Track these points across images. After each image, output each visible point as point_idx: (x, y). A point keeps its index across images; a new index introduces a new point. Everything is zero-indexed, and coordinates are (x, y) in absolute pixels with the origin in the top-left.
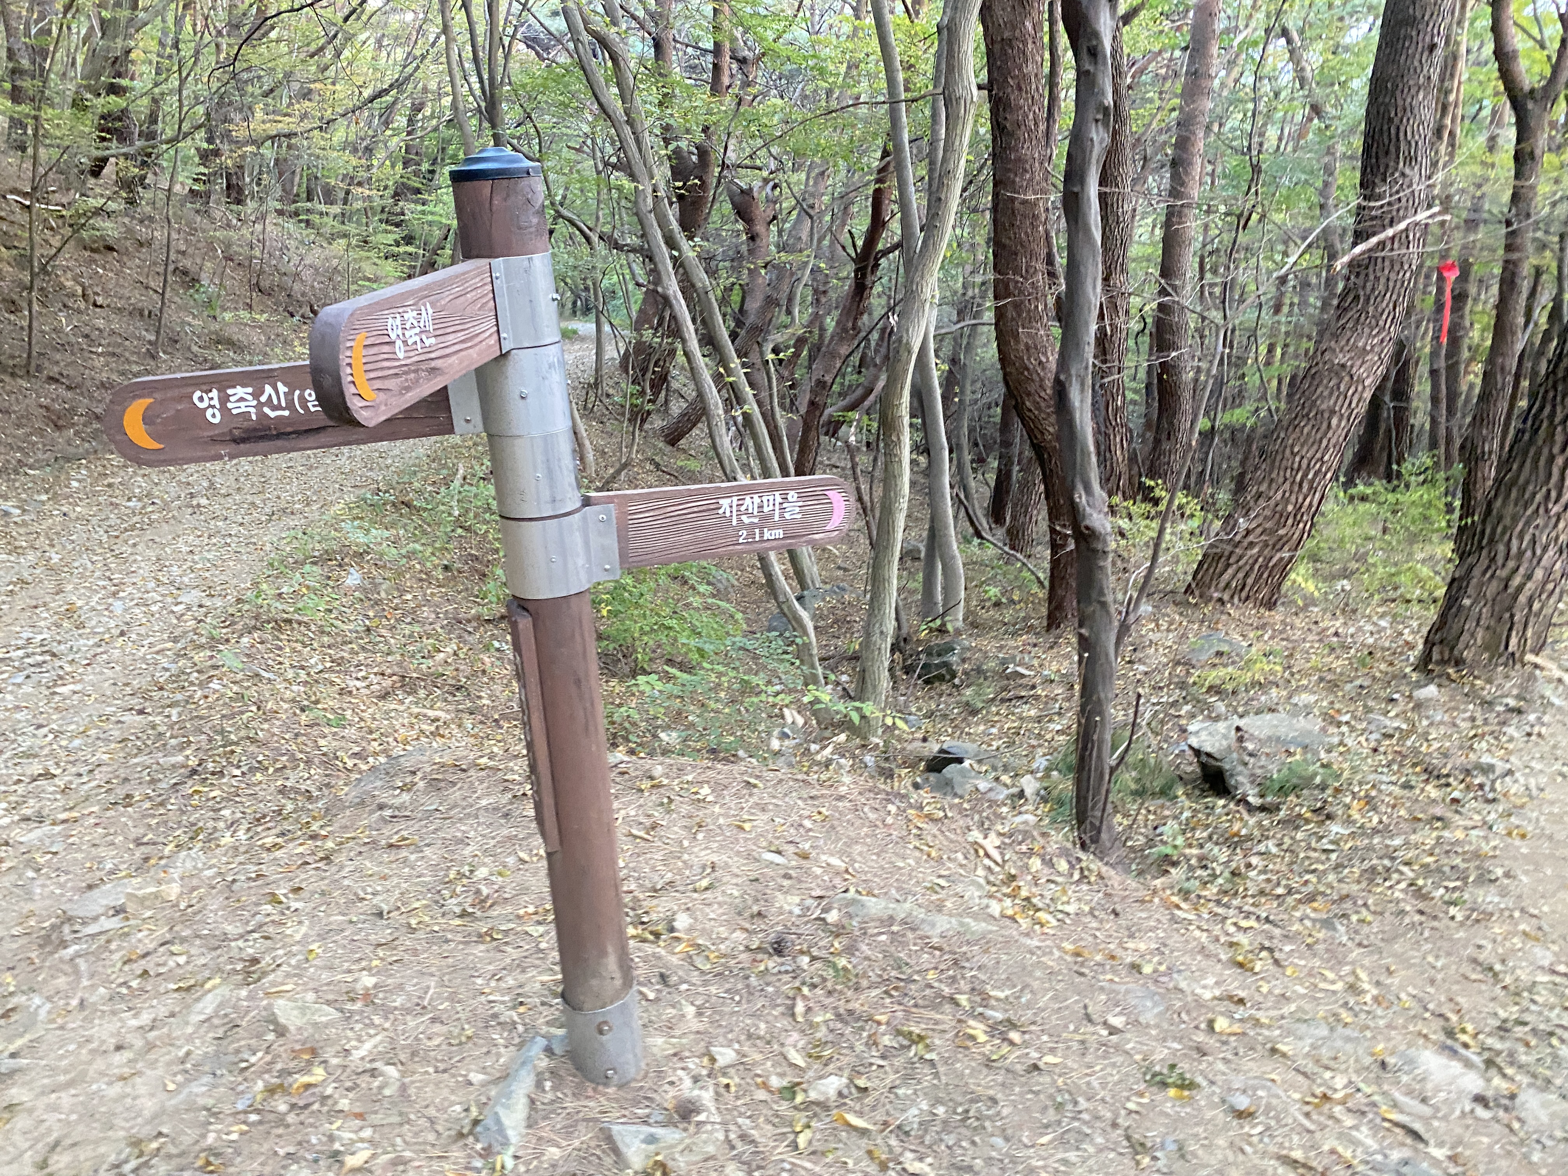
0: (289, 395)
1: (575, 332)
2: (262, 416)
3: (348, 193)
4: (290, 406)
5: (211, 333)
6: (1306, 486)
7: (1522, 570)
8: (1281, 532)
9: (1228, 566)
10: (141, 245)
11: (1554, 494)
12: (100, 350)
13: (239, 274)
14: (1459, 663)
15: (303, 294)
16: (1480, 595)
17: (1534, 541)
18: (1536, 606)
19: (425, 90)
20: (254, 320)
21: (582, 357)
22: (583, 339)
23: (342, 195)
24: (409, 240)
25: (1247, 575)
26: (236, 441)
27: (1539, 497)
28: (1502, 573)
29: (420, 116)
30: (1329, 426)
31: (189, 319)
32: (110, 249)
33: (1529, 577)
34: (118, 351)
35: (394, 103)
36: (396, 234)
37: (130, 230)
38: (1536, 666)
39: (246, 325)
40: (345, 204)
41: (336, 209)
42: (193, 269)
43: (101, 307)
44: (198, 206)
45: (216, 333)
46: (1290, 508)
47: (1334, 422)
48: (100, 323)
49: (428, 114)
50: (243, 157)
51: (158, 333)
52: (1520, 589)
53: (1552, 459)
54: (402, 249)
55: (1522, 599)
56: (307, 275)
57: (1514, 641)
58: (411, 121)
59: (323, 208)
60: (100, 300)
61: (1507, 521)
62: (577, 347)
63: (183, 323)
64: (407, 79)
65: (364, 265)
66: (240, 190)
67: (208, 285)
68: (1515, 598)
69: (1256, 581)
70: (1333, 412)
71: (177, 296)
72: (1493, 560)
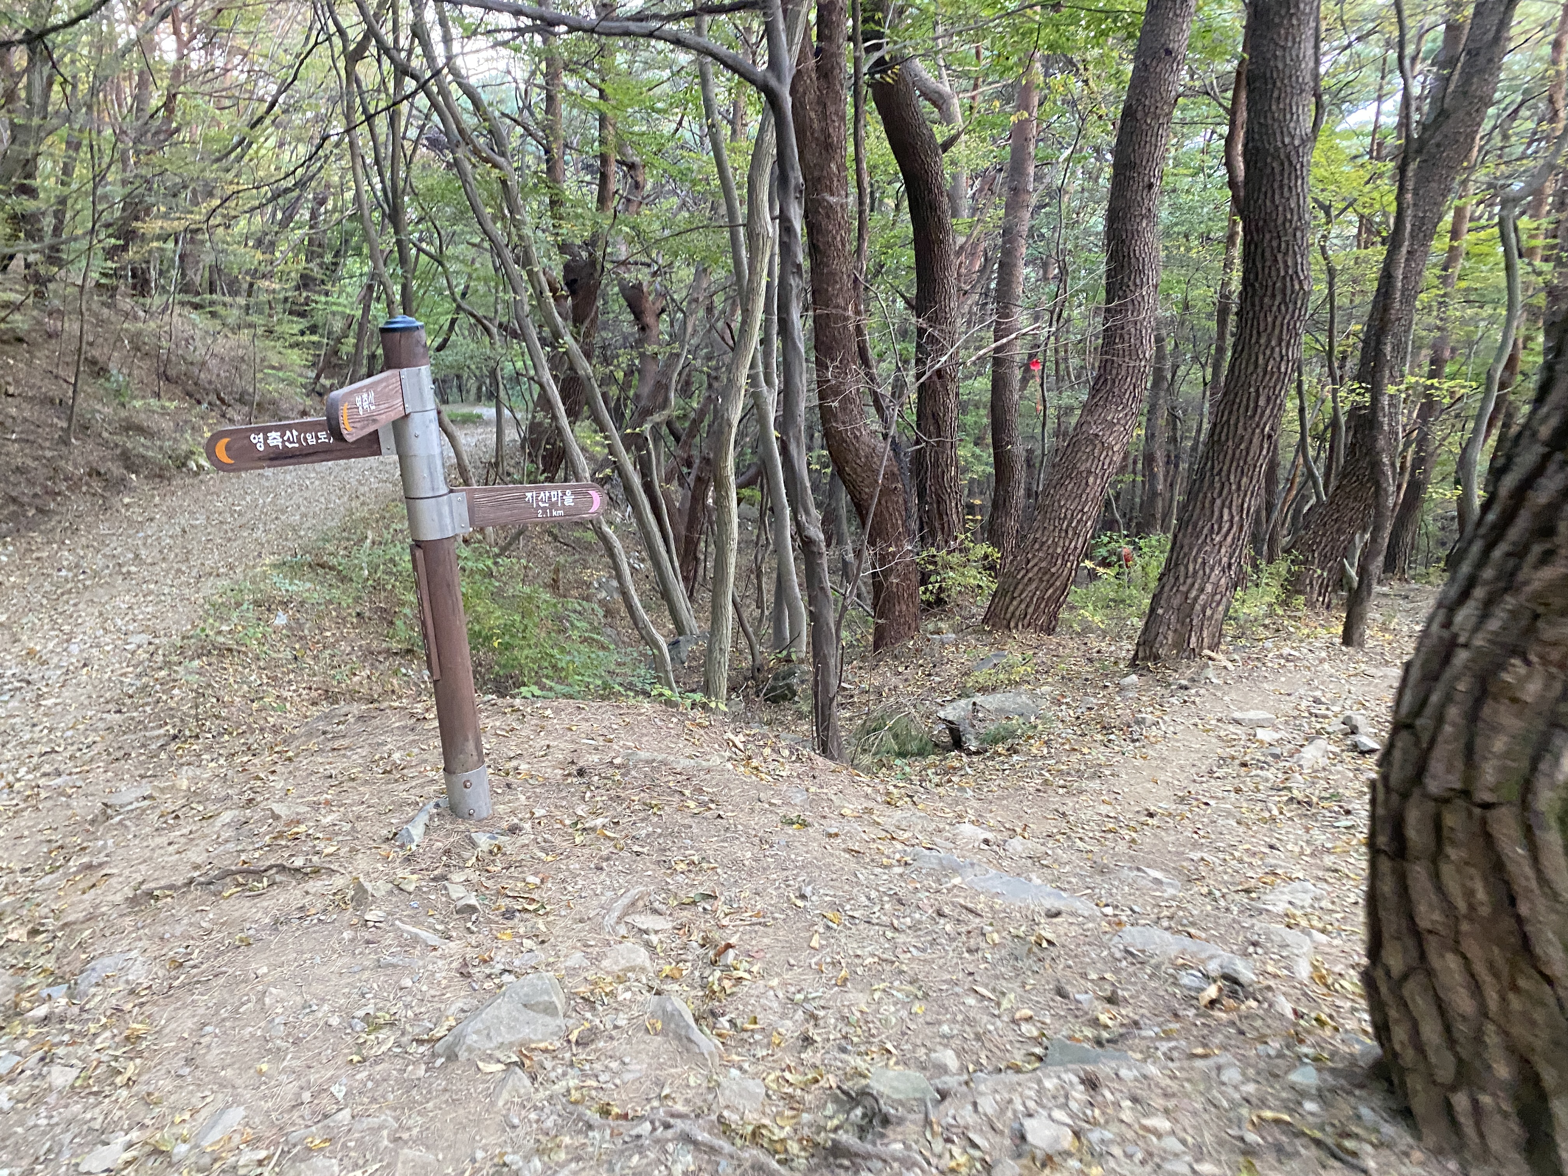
0: (298, 438)
1: (479, 417)
2: (285, 447)
3: (251, 285)
4: (299, 441)
5: (120, 420)
6: (1070, 533)
7: (1197, 586)
8: (1053, 570)
9: (1014, 598)
10: (50, 336)
11: (1216, 527)
12: (14, 436)
13: (146, 364)
14: (1156, 658)
15: (210, 382)
16: (1169, 607)
17: (1204, 563)
18: (1209, 612)
19: (328, 186)
20: (163, 407)
21: (484, 440)
22: (487, 423)
23: (245, 286)
24: (313, 329)
25: (1027, 606)
26: (271, 459)
27: (1205, 531)
28: (1183, 589)
29: (322, 210)
30: (1087, 484)
31: (99, 407)
32: (20, 340)
33: (1202, 590)
34: (32, 438)
35: (298, 198)
36: (303, 323)
37: (39, 323)
38: (1210, 658)
39: (153, 412)
40: (249, 295)
41: (241, 301)
42: (101, 359)
43: (12, 396)
44: (104, 298)
45: (126, 419)
46: (1059, 550)
47: (1091, 480)
48: (13, 411)
49: (330, 207)
50: (150, 252)
51: (70, 420)
52: (1196, 599)
53: (1213, 500)
54: (306, 339)
55: (1198, 607)
56: (213, 363)
57: (1193, 639)
58: (314, 215)
59: (228, 299)
60: (11, 390)
61: (1186, 549)
62: (480, 430)
63: (95, 411)
64: (311, 178)
65: (270, 354)
66: (146, 282)
67: (117, 375)
68: (1192, 608)
69: (1035, 610)
70: (1089, 472)
71: (88, 386)
72: (1177, 578)
